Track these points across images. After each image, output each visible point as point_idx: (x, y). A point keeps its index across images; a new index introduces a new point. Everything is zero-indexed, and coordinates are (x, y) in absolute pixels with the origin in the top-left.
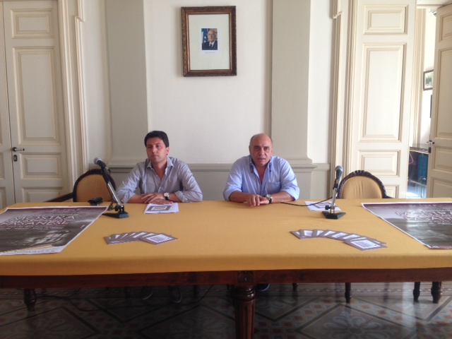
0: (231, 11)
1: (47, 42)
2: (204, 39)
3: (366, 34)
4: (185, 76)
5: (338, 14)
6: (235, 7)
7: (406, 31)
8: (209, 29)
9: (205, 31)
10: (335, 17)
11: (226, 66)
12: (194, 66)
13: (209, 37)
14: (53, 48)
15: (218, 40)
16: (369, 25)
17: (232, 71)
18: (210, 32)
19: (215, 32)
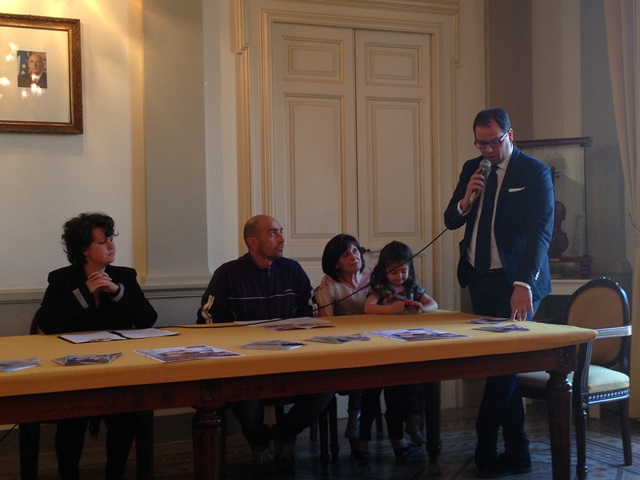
0: (72, 26)
2: (21, 69)
6: (78, 20)
8: (31, 53)
9: (23, 55)
10: (241, 51)
11: (64, 116)
13: (32, 66)
15: (48, 72)
16: (291, 67)
17: (76, 126)
18: (32, 58)
19: (42, 59)
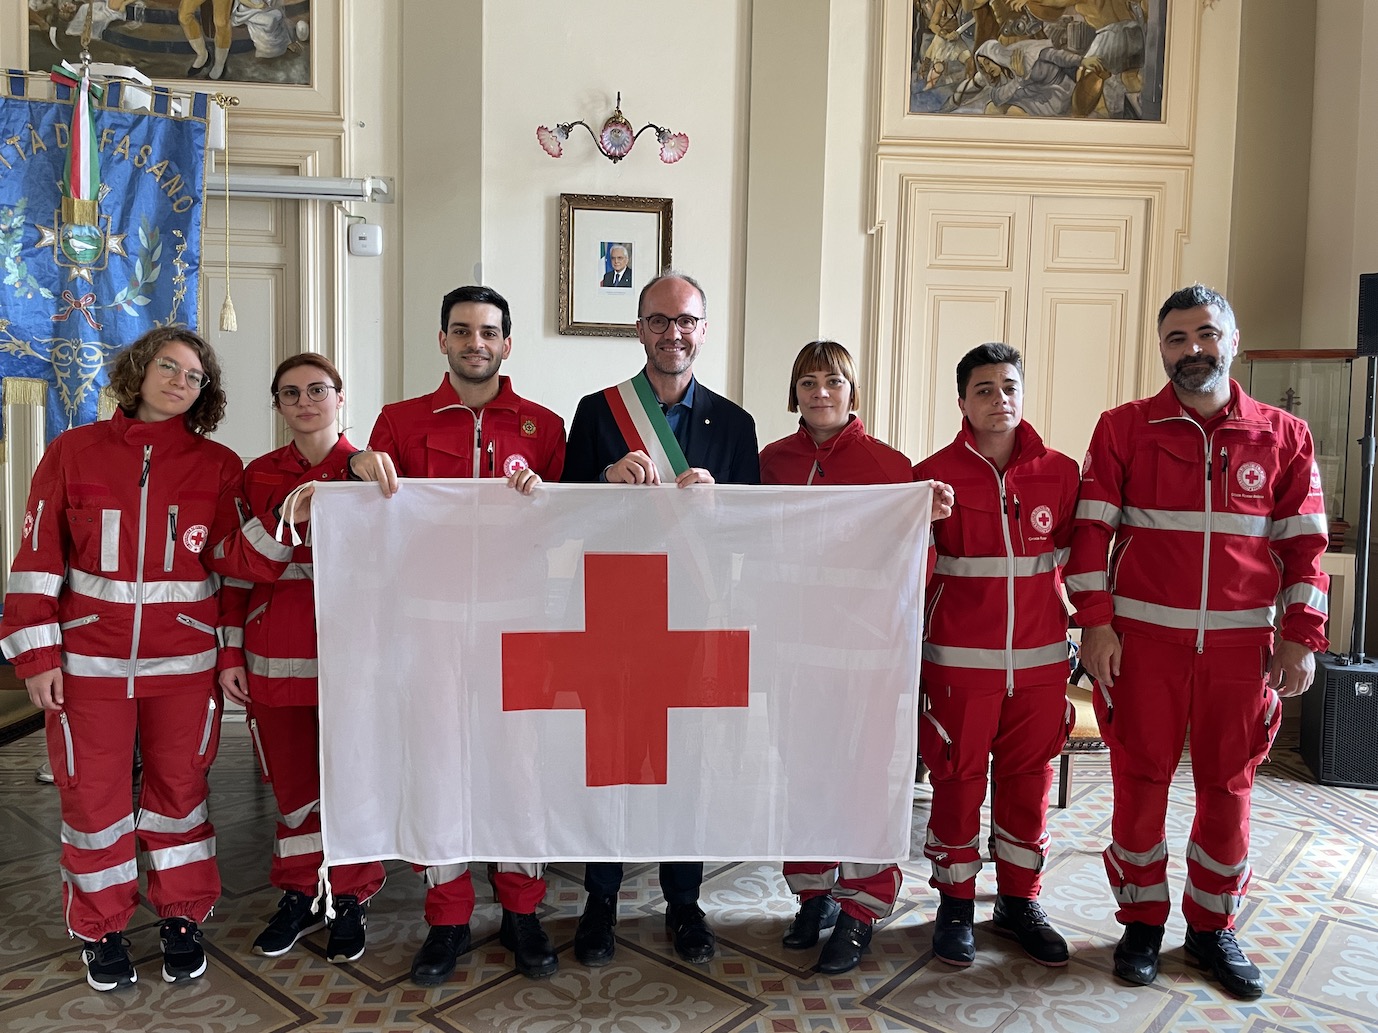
0: (664, 208)
1: (271, 255)
3: (931, 266)
4: (562, 333)
5: (878, 226)
6: (671, 200)
7: (1009, 266)
10: (873, 231)
12: (579, 316)
14: (280, 268)
16: (939, 250)
